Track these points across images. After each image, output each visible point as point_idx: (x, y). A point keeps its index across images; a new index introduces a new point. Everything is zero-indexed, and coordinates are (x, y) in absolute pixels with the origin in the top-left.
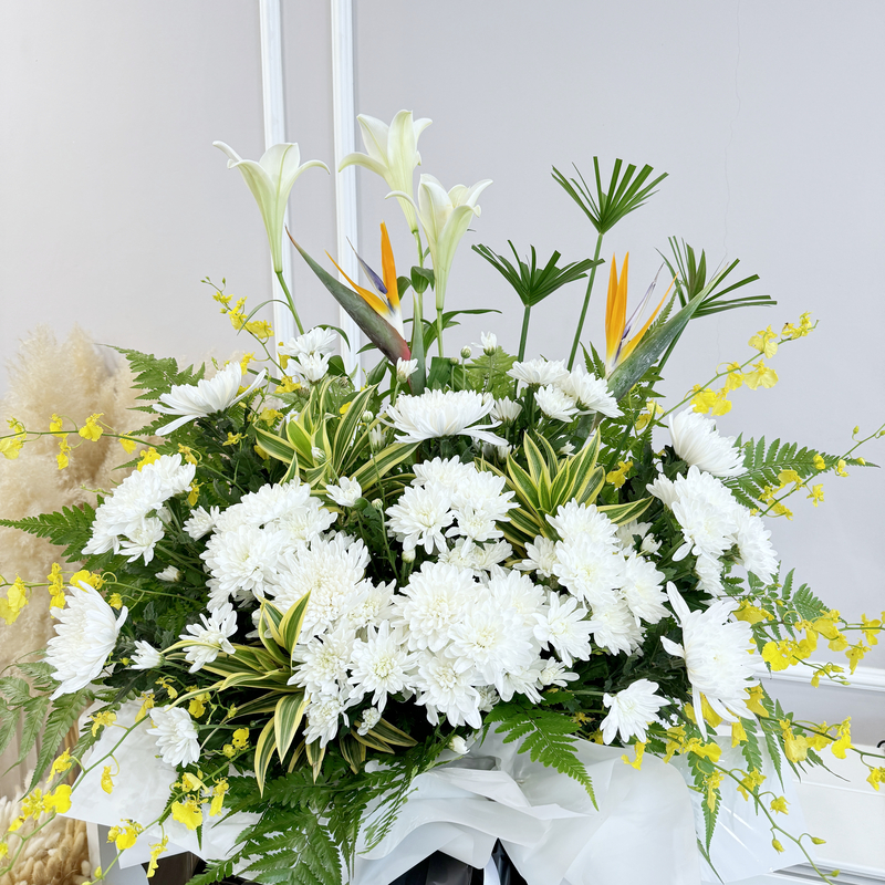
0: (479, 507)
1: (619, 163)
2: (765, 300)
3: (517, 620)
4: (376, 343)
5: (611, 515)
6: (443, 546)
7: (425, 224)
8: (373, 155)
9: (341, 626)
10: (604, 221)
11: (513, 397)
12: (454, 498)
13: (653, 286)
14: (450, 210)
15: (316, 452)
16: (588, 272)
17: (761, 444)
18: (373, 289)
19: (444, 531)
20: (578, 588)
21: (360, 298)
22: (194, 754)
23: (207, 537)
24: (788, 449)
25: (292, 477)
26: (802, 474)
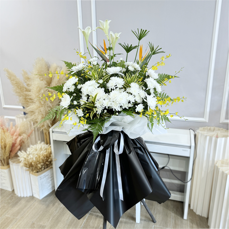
0: (120, 83)
1: (141, 29)
2: (163, 52)
3: (125, 97)
4: (103, 59)
5: (138, 84)
6: (115, 89)
7: (111, 39)
8: (101, 27)
9: (101, 99)
10: (140, 39)
11: (125, 68)
12: (116, 82)
13: (146, 50)
14: (115, 38)
15: (96, 76)
16: (137, 47)
17: (162, 74)
18: (103, 51)
19: (115, 86)
20: (133, 94)
21: (101, 52)
22: (83, 115)
23: (81, 88)
24: (166, 75)
25: (93, 79)
26: (168, 79)
